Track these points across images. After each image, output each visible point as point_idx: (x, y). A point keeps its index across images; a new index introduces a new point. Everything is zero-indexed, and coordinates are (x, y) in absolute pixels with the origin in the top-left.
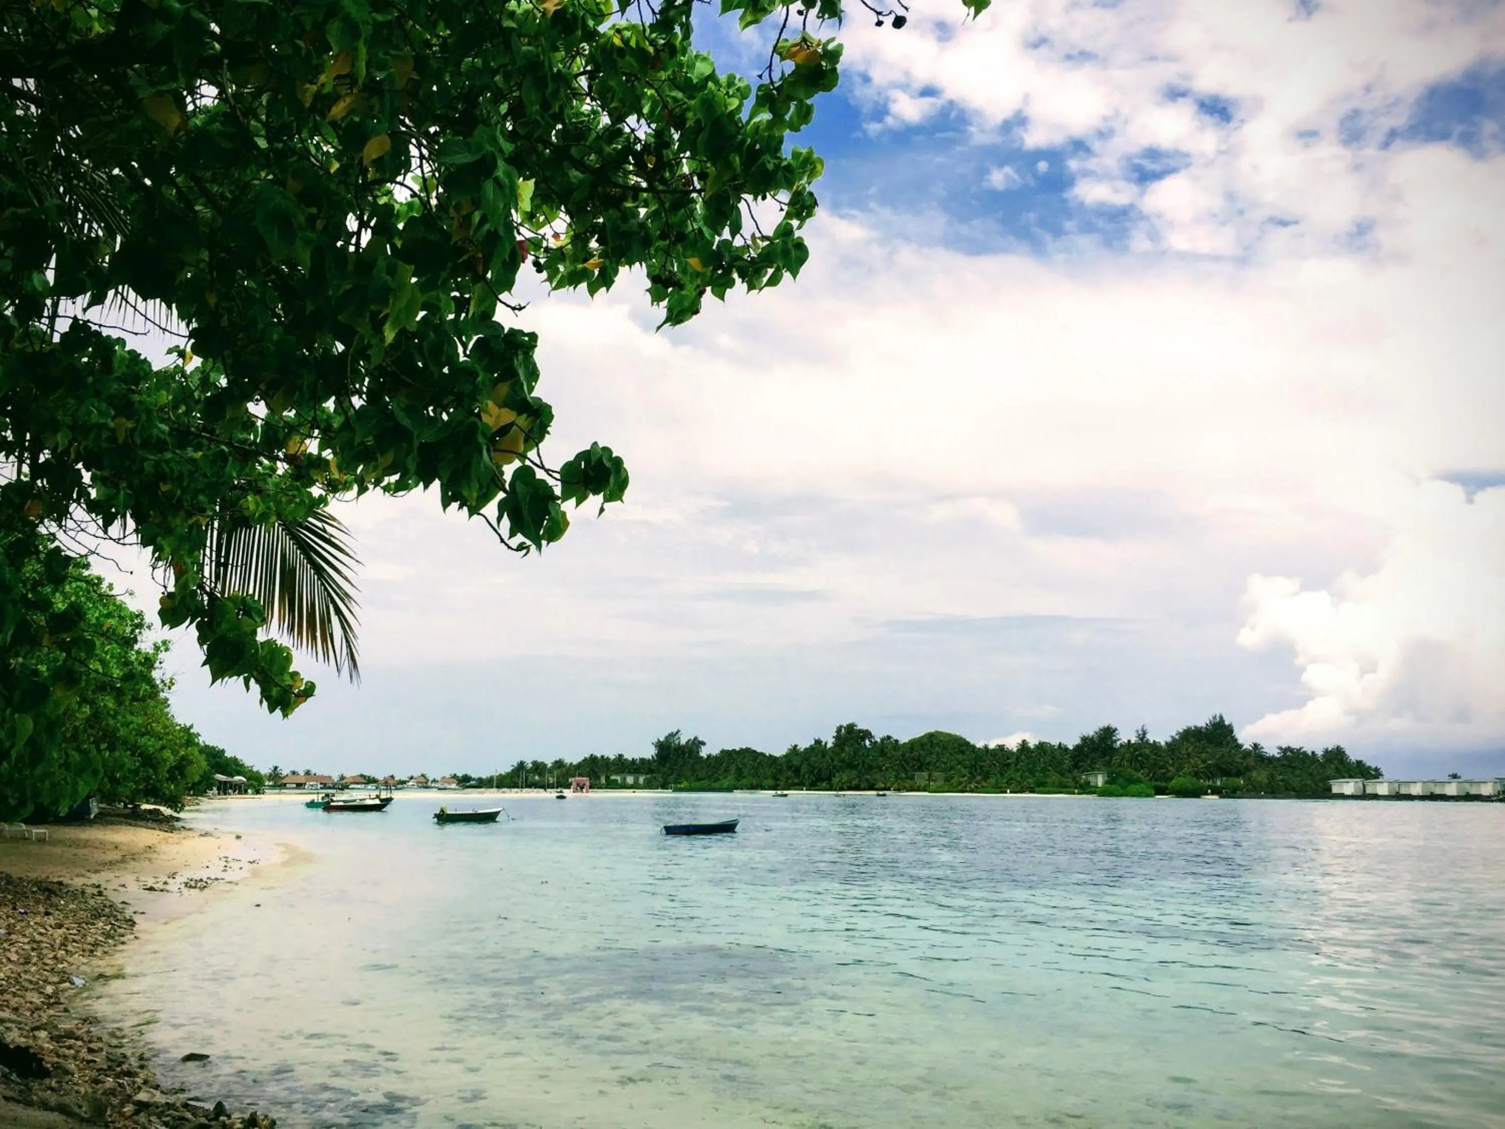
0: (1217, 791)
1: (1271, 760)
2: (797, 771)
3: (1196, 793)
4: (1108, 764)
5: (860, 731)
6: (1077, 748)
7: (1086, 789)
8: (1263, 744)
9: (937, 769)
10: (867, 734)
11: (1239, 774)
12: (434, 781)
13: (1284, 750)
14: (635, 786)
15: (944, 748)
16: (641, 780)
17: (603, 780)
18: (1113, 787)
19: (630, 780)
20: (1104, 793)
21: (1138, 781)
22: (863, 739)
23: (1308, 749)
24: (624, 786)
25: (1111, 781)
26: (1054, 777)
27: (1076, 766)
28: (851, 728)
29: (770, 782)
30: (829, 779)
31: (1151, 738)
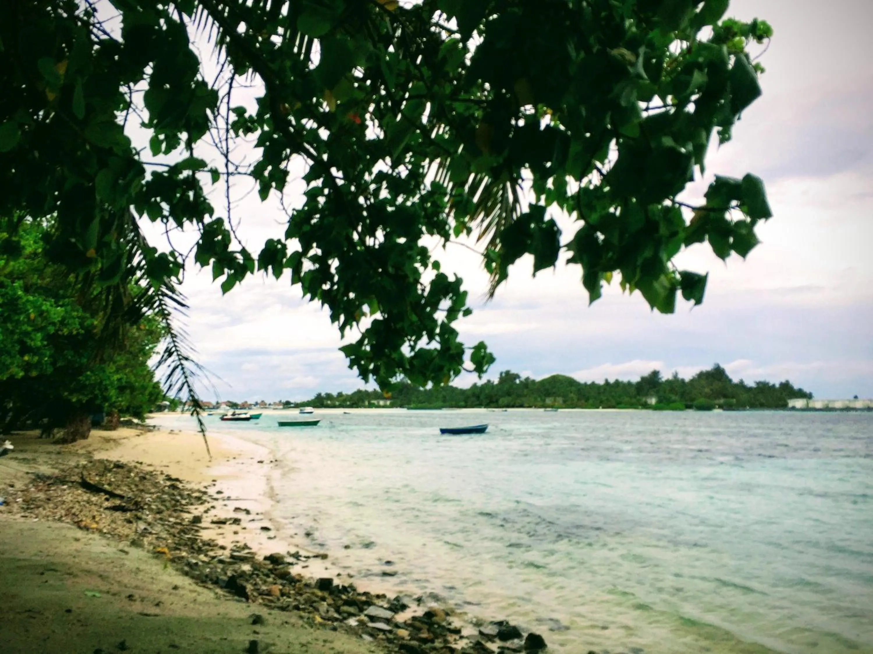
0: (721, 407)
1: (750, 389)
2: (478, 397)
3: (709, 408)
4: (657, 392)
5: (513, 374)
6: (638, 384)
7: (646, 406)
8: (744, 380)
9: (559, 396)
10: (517, 376)
11: (733, 397)
12: (270, 404)
13: (758, 383)
14: (384, 407)
15: (562, 384)
16: (388, 403)
17: (367, 403)
18: (661, 405)
19: (382, 403)
20: (655, 408)
21: (674, 401)
22: (515, 379)
23: (771, 383)
24: (378, 407)
25: (659, 401)
26: (627, 399)
27: (638, 394)
28: (507, 373)
29: (462, 403)
30: (497, 401)
31: (680, 376)
